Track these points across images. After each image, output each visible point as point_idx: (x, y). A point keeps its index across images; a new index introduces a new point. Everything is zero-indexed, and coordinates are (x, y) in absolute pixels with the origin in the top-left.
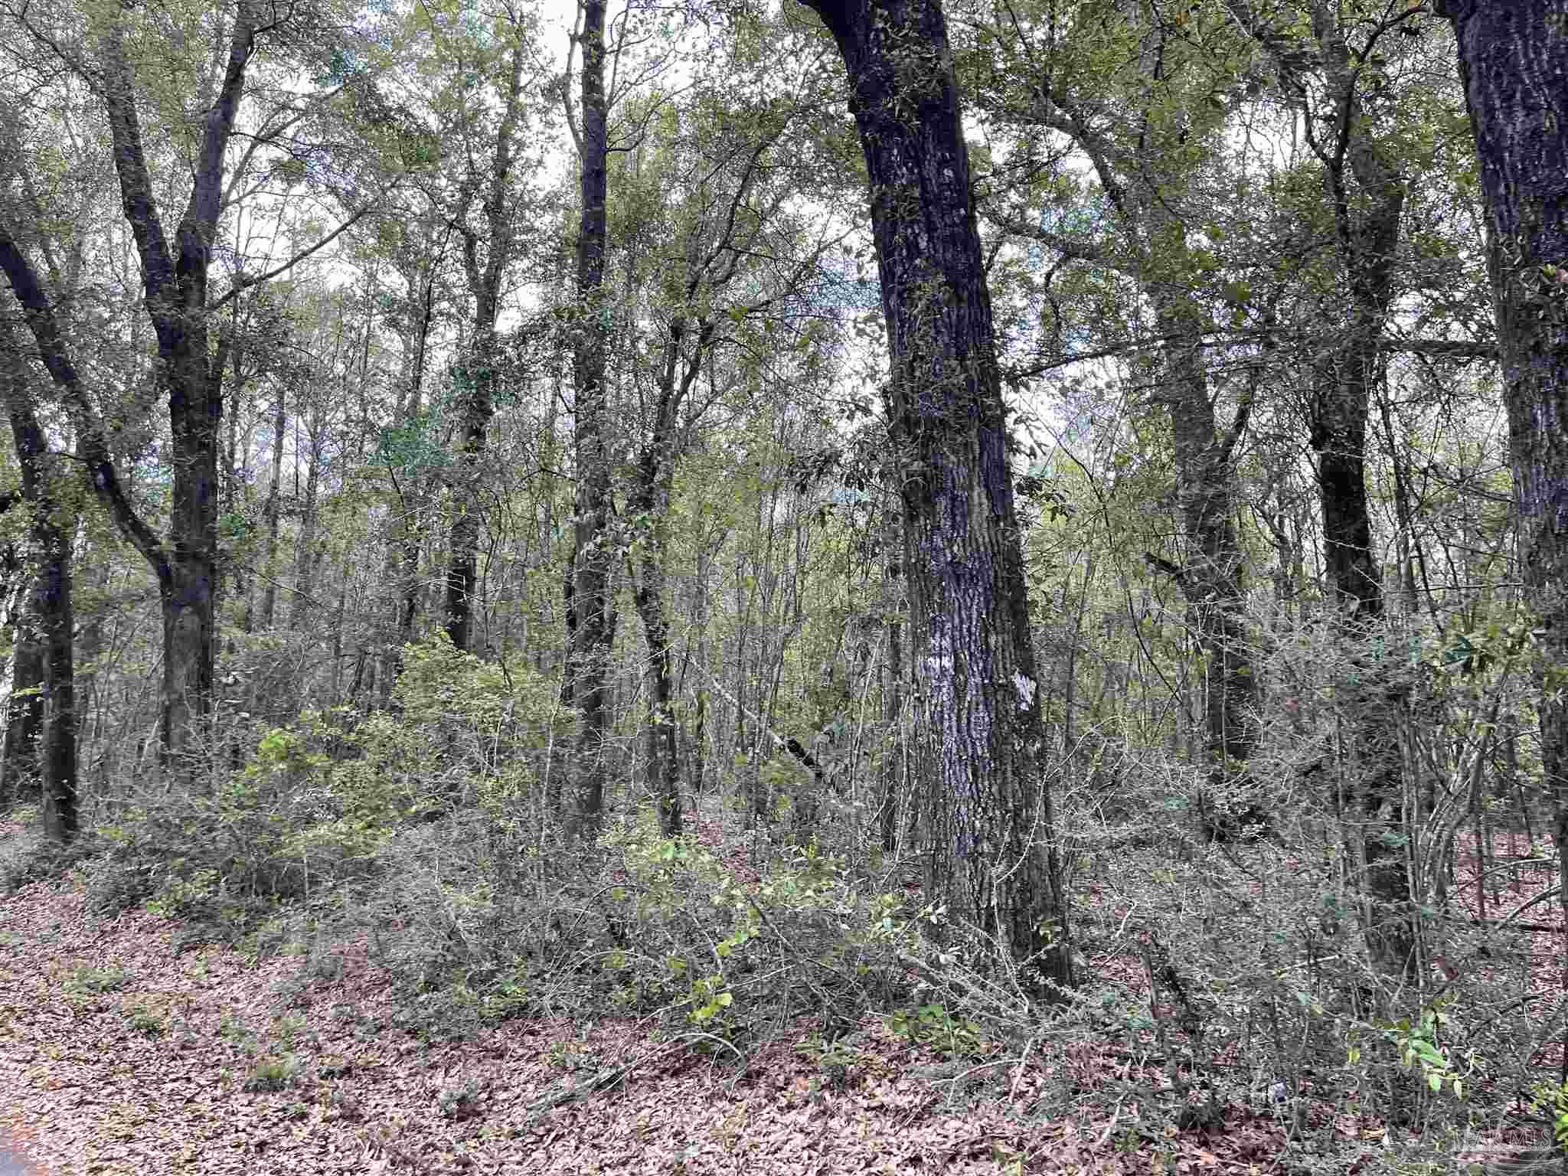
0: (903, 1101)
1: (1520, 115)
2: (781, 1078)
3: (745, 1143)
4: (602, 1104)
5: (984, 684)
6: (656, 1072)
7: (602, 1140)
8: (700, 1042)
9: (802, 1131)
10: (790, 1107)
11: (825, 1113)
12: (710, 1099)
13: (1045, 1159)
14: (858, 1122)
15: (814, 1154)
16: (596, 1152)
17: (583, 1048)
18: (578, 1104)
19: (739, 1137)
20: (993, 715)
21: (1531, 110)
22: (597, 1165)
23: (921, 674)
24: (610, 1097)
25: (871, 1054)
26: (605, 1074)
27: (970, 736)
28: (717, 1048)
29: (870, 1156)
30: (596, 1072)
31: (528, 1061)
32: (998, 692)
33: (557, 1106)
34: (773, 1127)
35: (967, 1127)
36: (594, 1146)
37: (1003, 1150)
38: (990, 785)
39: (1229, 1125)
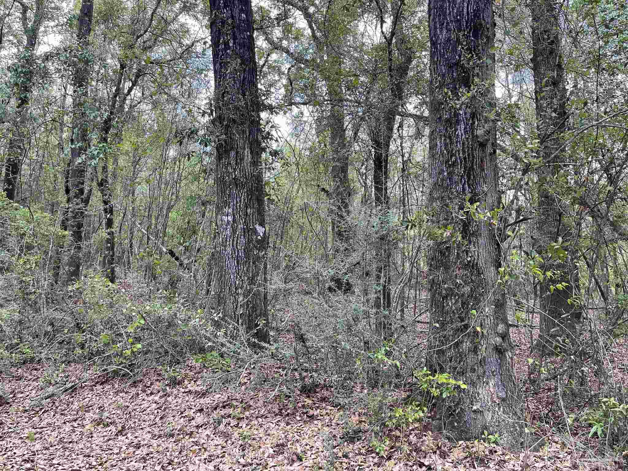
0: (199, 389)
1: (445, 31)
2: (149, 383)
3: (130, 409)
4: (67, 397)
5: (244, 228)
6: (93, 383)
7: (66, 412)
8: (114, 371)
9: (155, 403)
10: (152, 394)
11: (166, 395)
12: (117, 393)
13: (251, 406)
14: (180, 398)
15: (160, 411)
16: (63, 417)
17: (60, 375)
18: (56, 398)
19: (128, 407)
20: (247, 240)
21: (449, 30)
22: (63, 421)
23: (219, 223)
24: (71, 395)
25: (188, 372)
26: (69, 385)
27: (237, 248)
28: (122, 372)
29: (183, 410)
30: (65, 384)
31: (34, 381)
32: (249, 231)
33: (46, 399)
34: (143, 402)
35: (222, 397)
36: (62, 414)
37: (235, 404)
38: (244, 268)
39: (318, 390)
